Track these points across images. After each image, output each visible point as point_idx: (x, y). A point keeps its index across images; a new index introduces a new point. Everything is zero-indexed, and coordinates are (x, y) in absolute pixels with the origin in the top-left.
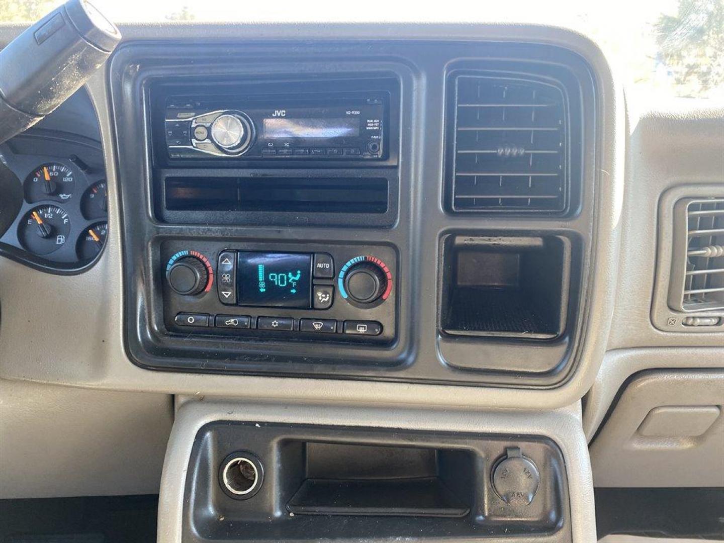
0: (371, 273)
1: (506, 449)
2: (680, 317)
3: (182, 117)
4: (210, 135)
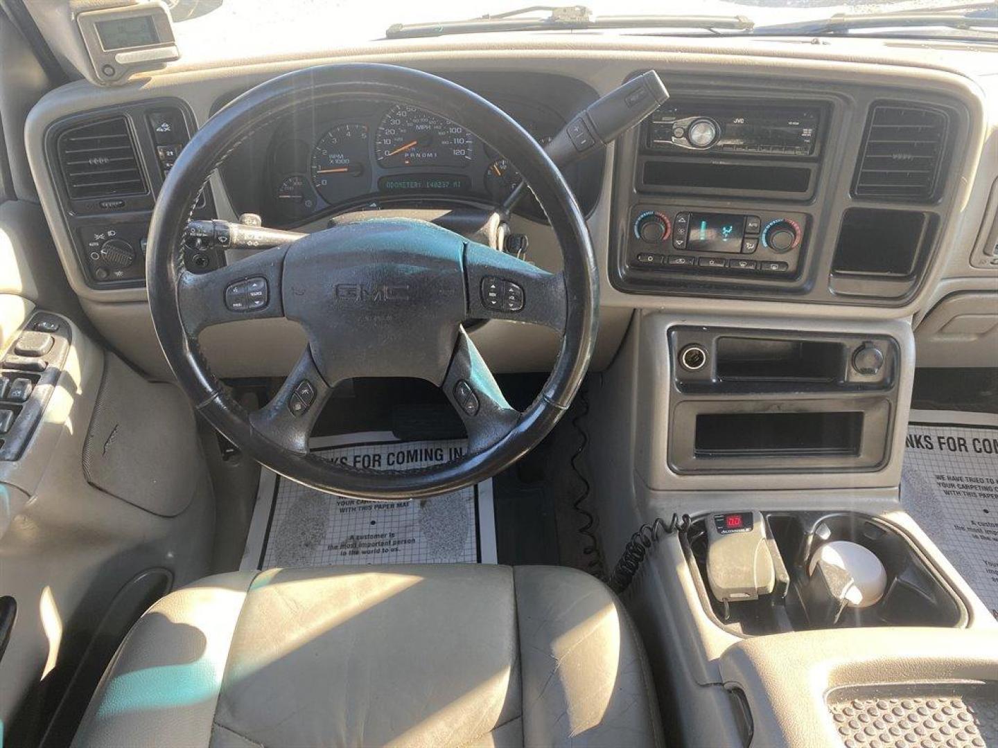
0: (790, 232)
1: (864, 343)
2: (990, 259)
3: (667, 120)
4: (687, 134)
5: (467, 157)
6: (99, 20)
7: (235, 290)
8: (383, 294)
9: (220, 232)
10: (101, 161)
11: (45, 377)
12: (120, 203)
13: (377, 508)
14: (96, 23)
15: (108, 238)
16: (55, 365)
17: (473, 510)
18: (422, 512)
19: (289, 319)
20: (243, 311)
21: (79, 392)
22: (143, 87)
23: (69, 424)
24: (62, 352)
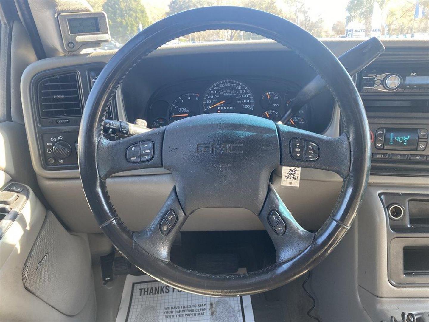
3: (370, 76)
4: (383, 82)
5: (250, 109)
6: (70, 18)
7: (133, 149)
8: (226, 150)
9: (124, 126)
10: (60, 97)
11: (8, 216)
12: (67, 121)
13: (186, 316)
14: (68, 19)
15: (58, 140)
16: (16, 209)
17: (241, 318)
18: (212, 318)
19: (165, 168)
20: (137, 162)
21: (28, 228)
22: (88, 56)
23: (18, 247)
24: (22, 203)
